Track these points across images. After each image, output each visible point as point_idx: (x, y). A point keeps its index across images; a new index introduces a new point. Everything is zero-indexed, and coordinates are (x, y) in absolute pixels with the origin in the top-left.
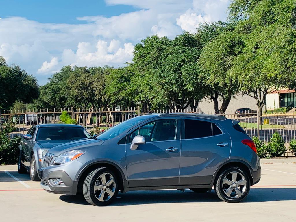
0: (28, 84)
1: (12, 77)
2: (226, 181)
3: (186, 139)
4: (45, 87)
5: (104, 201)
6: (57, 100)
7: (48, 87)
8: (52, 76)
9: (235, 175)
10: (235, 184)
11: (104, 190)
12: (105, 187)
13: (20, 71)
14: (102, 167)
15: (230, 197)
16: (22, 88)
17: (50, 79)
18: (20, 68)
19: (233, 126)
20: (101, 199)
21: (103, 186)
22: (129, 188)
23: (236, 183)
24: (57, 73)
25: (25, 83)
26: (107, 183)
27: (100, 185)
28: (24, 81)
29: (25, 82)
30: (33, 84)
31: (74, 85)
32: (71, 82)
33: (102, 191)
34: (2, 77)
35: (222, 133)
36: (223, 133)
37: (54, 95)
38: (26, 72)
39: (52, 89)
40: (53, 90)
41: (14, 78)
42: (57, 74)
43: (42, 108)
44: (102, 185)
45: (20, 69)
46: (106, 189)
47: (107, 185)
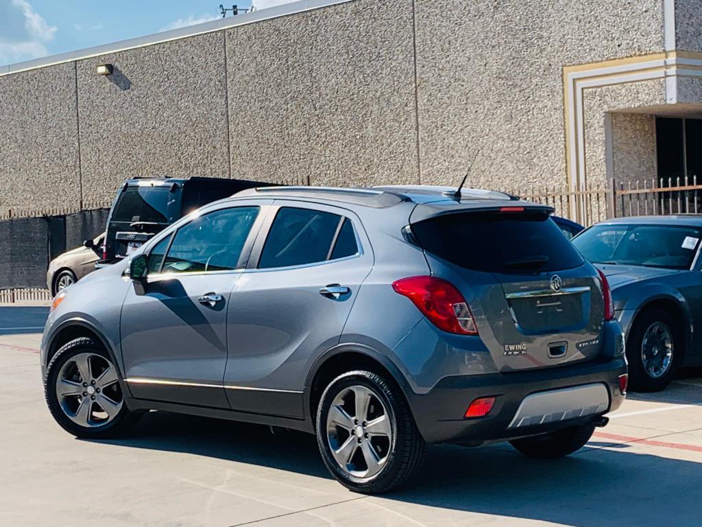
2: (337, 416)
3: (257, 268)
10: (361, 428)
11: (89, 396)
12: (91, 390)
15: (348, 471)
19: (404, 230)
20: (81, 420)
22: (134, 399)
26: (96, 380)
27: (79, 382)
33: (84, 398)
35: (356, 252)
36: (359, 252)
44: (80, 385)
46: (96, 394)
47: (97, 386)
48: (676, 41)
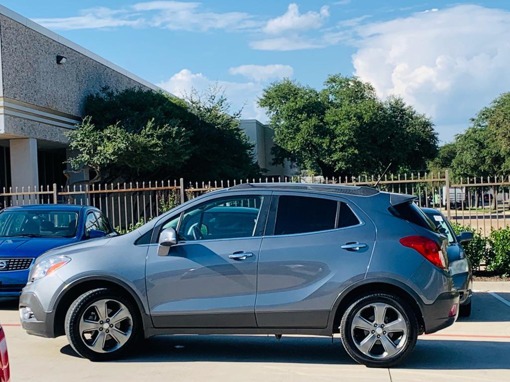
0: (414, 132)
1: (382, 119)
2: (359, 323)
3: (275, 235)
4: (465, 137)
5: (104, 352)
6: (487, 160)
7: (470, 135)
8: (476, 114)
9: (380, 310)
10: (380, 328)
11: (104, 331)
12: (106, 326)
13: (404, 107)
14: (100, 288)
15: (370, 356)
16: (401, 139)
17: (473, 120)
18: (403, 102)
19: (389, 209)
20: (98, 348)
21: (102, 323)
22: (154, 329)
23: (382, 327)
24: (486, 108)
25: (408, 131)
26: (111, 318)
27: (95, 321)
28: (407, 126)
29: (409, 128)
30: (423, 132)
31: (500, 131)
32: (495, 125)
33: (100, 332)
34: (365, 121)
35: (358, 223)
36: (361, 223)
37: (479, 150)
38: (413, 110)
39: (476, 140)
40: (477, 142)
41: (386, 121)
42: (487, 110)
43: (471, 177)
44: (98, 322)
45: (404, 105)
46: (110, 329)
47: (111, 322)
48: (4, 90)
